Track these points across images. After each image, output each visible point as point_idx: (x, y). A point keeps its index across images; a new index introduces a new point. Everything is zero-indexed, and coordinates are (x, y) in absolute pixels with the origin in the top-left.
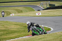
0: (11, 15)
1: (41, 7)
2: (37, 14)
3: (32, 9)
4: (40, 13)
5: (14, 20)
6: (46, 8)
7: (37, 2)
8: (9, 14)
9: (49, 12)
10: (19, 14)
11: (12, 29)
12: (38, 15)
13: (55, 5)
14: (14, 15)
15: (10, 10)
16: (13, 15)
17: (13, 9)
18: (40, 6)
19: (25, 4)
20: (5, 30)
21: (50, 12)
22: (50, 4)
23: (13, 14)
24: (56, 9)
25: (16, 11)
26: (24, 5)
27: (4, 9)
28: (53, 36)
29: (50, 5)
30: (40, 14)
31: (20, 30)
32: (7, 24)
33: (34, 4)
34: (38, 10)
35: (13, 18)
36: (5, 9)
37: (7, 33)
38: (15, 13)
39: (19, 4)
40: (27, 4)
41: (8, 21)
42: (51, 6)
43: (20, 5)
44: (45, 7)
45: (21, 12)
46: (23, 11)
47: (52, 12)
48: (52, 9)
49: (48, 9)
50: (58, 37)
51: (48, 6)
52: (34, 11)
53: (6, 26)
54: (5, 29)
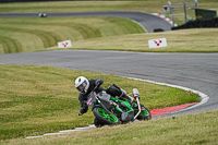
0: (60, 45)
1: (168, 19)
2: (152, 45)
3: (136, 26)
4: (164, 40)
6: (184, 23)
8: (53, 41)
9: (194, 38)
10: (89, 43)
11: (64, 93)
12: (155, 46)
13: (215, 12)
14: (70, 45)
15: (58, 28)
16: (65, 44)
17: (68, 25)
18: (162, 16)
19: (110, 6)
20: (38, 99)
21: (198, 38)
22: (196, 10)
23: (69, 42)
25: (77, 32)
26: (106, 10)
27: (35, 24)
28: (207, 121)
29: (198, 12)
30: (164, 44)
32: (48, 76)
33: (140, 6)
34: (155, 31)
36: (39, 24)
37: (46, 110)
38: (74, 39)
39: (88, 7)
40: (118, 6)
41: (49, 65)
42: (200, 17)
43: (92, 10)
44: (182, 18)
45: (97, 33)
46: (103, 33)
47: (206, 38)
48: (205, 27)
49: (189, 25)
51: (192, 17)
52: (139, 31)
53: (42, 84)
54: (40, 92)
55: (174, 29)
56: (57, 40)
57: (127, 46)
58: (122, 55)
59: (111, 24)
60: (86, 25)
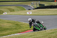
0: (4, 14)
1: (32, 7)
2: (28, 13)
4: (31, 12)
5: (6, 18)
6: (36, 8)
7: (27, 2)
8: (2, 13)
10: (11, 13)
11: (5, 26)
13: (44, 5)
18: (31, 6)
19: (17, 3)
22: (39, 4)
23: (6, 13)
24: (45, 8)
25: (8, 10)
31: (12, 27)
32: (0, 22)
34: (29, 10)
35: (6, 16)
38: (8, 12)
40: (19, 3)
41: (1, 19)
42: (40, 6)
46: (15, 10)
48: (42, 9)
49: (38, 8)
50: (47, 34)
51: (38, 6)
55: (33, 9)
56: (3, 12)
57: (21, 14)
58: (20, 16)
59: (17, 8)
60: (11, 8)
